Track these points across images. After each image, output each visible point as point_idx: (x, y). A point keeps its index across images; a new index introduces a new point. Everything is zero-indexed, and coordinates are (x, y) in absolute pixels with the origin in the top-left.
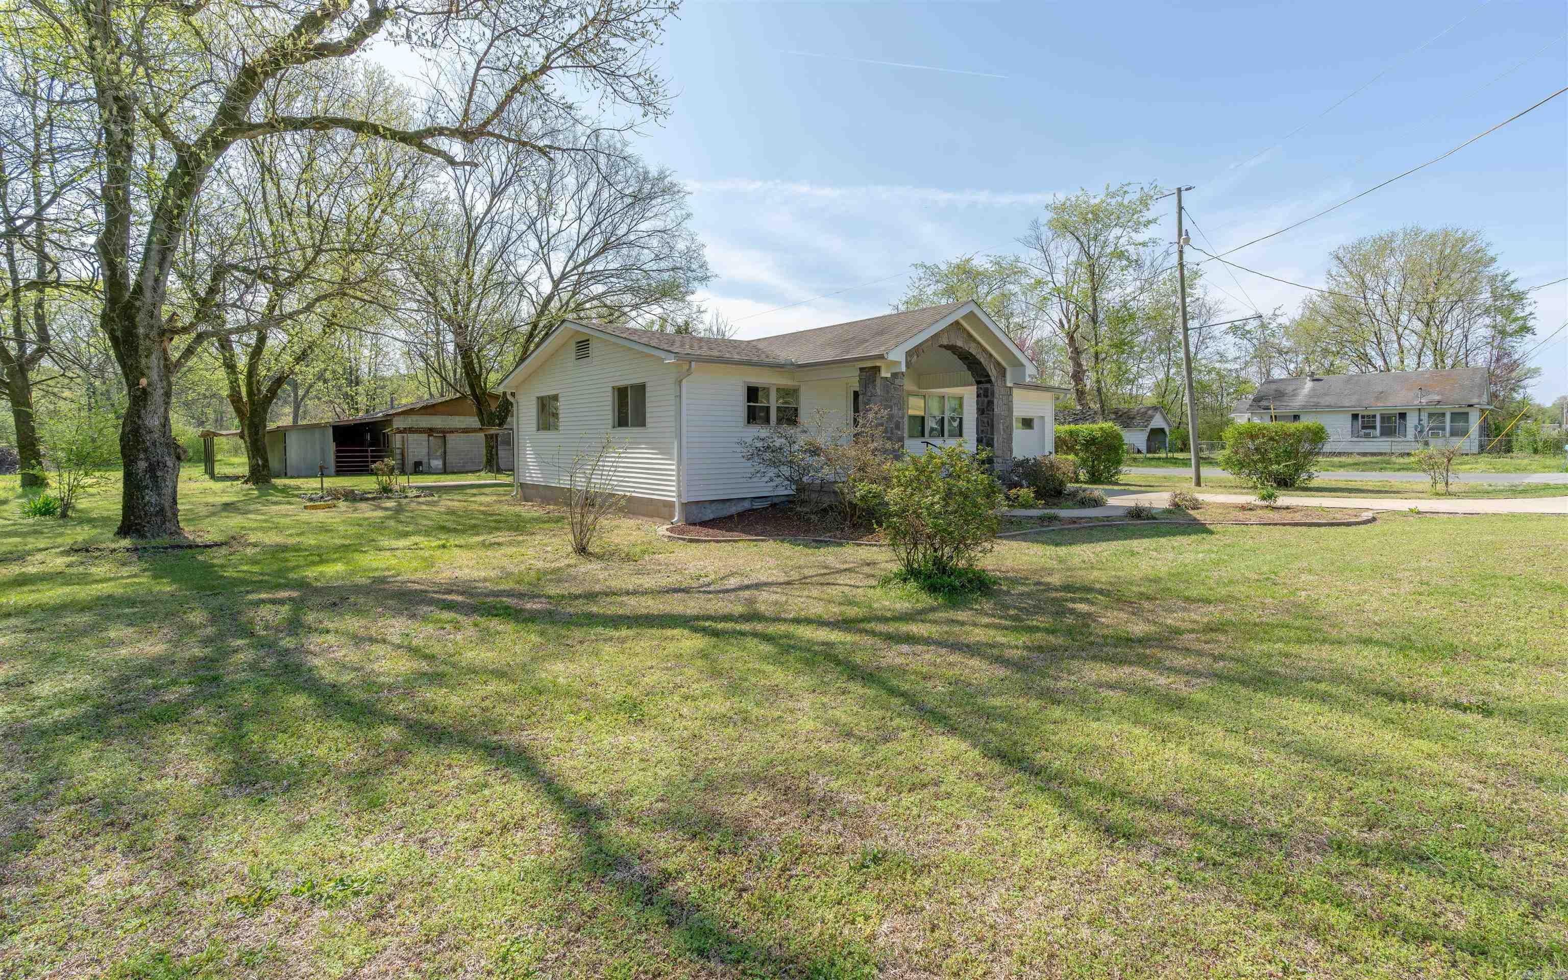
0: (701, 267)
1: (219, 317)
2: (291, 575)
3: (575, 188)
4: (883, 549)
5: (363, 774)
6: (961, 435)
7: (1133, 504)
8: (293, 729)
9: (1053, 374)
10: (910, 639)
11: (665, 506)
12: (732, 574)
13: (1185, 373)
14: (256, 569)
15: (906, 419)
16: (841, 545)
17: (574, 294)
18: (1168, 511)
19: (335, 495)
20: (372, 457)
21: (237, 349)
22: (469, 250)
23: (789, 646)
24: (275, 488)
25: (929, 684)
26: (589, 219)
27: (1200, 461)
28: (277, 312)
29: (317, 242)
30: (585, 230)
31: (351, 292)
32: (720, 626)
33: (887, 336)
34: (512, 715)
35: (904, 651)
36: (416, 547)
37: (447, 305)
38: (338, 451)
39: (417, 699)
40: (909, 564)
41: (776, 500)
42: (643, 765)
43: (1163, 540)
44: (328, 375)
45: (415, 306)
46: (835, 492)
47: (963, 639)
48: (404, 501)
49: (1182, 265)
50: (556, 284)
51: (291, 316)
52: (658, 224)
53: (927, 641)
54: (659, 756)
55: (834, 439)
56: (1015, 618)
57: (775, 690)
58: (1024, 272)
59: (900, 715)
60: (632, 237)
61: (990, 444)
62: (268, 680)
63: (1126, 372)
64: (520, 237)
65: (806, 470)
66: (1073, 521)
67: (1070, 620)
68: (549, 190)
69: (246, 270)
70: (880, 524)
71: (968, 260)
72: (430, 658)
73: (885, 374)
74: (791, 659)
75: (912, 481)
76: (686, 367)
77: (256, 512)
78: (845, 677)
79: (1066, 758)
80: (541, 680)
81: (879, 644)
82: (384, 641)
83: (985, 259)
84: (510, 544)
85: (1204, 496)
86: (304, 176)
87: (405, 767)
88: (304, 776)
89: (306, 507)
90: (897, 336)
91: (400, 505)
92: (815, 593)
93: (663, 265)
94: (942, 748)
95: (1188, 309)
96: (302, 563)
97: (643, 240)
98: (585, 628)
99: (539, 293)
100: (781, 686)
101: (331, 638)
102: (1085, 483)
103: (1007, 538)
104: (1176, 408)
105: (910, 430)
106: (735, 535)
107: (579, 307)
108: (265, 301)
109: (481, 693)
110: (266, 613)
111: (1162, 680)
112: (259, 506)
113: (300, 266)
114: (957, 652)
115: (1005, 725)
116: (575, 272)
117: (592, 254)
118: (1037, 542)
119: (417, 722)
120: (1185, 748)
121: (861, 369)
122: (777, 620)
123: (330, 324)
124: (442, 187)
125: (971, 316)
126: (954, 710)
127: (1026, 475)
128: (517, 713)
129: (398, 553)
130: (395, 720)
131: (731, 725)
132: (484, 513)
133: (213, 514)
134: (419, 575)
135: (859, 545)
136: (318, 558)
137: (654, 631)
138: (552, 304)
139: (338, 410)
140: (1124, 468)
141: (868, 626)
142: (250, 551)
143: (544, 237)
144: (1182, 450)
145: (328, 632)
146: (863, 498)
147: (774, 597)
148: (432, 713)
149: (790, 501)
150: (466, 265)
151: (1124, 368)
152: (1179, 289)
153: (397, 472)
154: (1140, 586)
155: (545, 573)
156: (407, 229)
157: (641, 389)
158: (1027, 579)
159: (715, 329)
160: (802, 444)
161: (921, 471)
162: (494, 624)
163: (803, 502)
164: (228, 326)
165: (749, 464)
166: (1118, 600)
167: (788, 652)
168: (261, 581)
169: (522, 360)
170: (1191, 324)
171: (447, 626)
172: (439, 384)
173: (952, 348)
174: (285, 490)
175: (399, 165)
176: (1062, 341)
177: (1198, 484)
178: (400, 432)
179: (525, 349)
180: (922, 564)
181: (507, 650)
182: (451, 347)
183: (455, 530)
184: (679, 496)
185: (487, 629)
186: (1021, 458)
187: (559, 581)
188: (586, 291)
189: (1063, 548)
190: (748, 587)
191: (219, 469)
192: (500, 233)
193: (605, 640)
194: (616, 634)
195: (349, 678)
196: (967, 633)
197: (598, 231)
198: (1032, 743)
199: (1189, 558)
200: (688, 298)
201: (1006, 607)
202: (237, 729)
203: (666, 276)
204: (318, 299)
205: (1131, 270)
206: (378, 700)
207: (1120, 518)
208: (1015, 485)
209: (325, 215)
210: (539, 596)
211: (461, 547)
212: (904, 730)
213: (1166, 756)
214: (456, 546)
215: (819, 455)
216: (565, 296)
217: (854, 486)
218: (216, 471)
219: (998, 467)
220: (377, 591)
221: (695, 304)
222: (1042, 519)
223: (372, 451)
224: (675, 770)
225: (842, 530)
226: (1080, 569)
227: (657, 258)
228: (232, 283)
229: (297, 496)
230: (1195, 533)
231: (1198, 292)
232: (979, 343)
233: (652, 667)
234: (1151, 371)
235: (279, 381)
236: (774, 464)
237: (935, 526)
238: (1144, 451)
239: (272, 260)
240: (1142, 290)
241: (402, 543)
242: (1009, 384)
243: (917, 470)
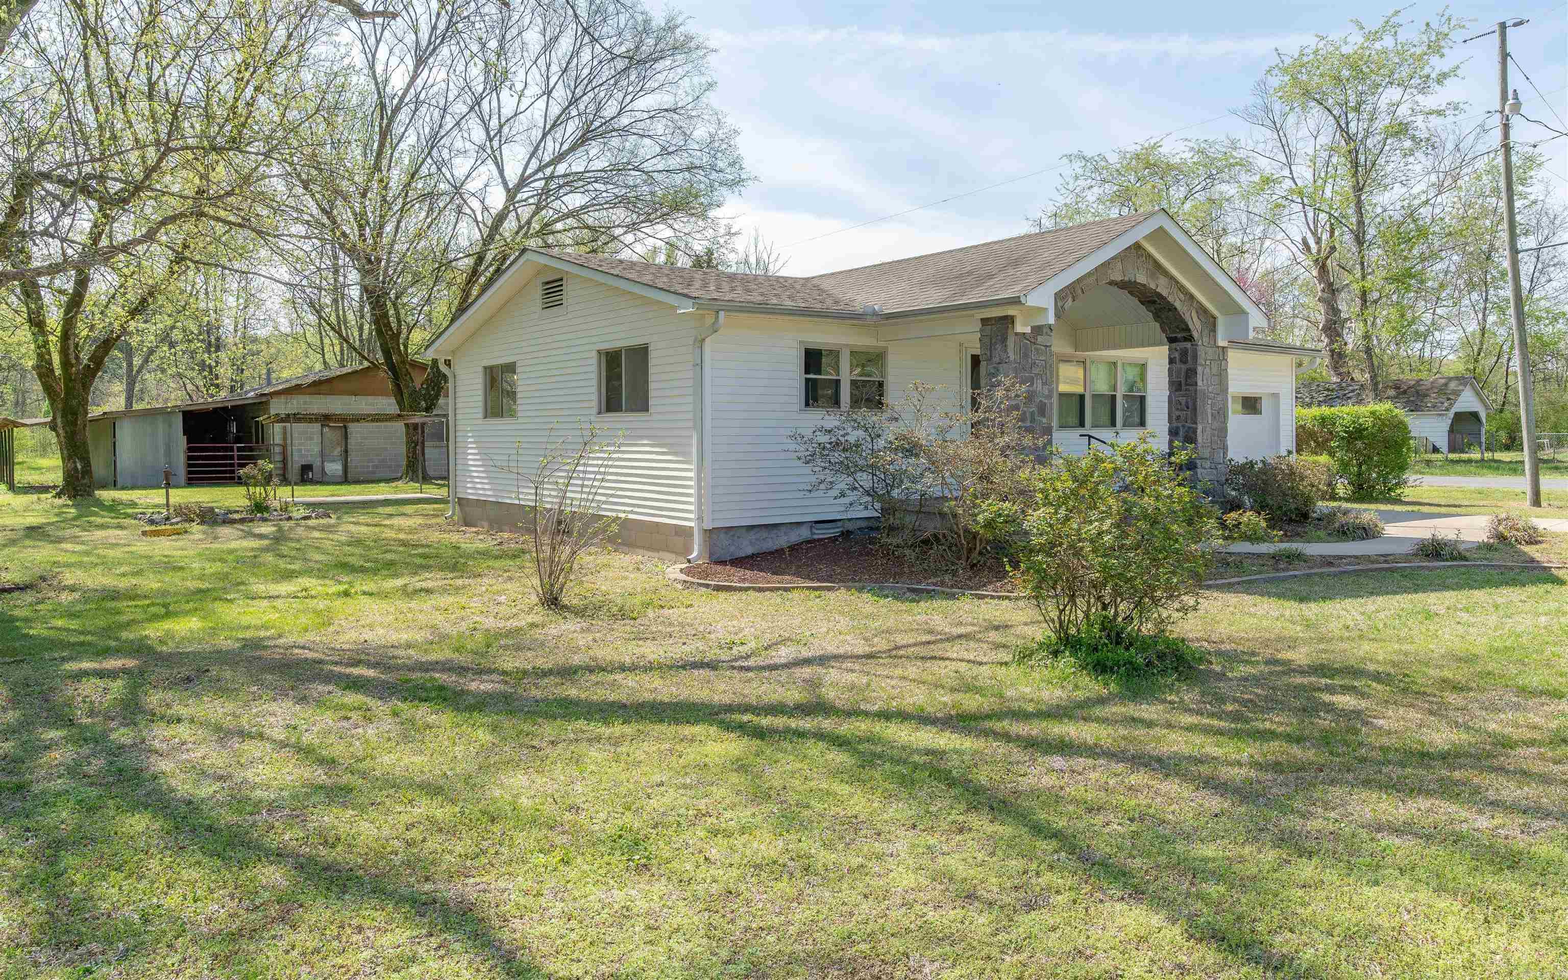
0: (732, 165)
1: (21, 251)
2: (125, 635)
3: (538, 48)
4: (1021, 603)
5: (234, 937)
6: (1142, 423)
7: (1427, 535)
8: (131, 865)
9: (1293, 326)
10: (1064, 747)
11: (677, 534)
12: (784, 641)
13: (1513, 321)
14: (74, 624)
15: (1055, 400)
16: (952, 597)
17: (539, 209)
18: (1489, 547)
19: (186, 514)
20: (240, 458)
21: (47, 297)
22: (382, 145)
23: (874, 754)
24: (99, 504)
25: (1099, 820)
26: (560, 94)
27: (1538, 464)
28: (104, 242)
29: (163, 137)
30: (555, 110)
31: (211, 211)
32: (766, 721)
33: (1025, 268)
34: (451, 852)
35: (1057, 766)
36: (306, 594)
37: (350, 229)
38: (190, 449)
39: (310, 825)
40: (1062, 627)
41: (850, 526)
42: (651, 936)
43: (1479, 595)
44: (177, 335)
45: (300, 229)
46: (942, 515)
47: (1151, 748)
48: (286, 525)
49: (1507, 148)
50: (511, 194)
51: (125, 248)
52: (663, 99)
53: (1092, 751)
54: (677, 921)
55: (943, 431)
56: (1236, 717)
57: (854, 824)
58: (1246, 165)
59: (1051, 867)
60: (625, 121)
61: (1190, 438)
62: (94, 792)
63: (1413, 322)
64: (458, 123)
65: (897, 479)
66: (1328, 561)
67: (1325, 721)
68: (501, 52)
69: (62, 181)
70: (1015, 565)
71: (1156, 146)
72: (330, 763)
73: (1022, 327)
74: (877, 775)
75: (1066, 497)
76: (709, 320)
77: (74, 539)
78: (963, 807)
79: (1324, 944)
80: (494, 800)
81: (1017, 754)
82: (261, 736)
83: (1181, 146)
84: (444, 591)
85: (1544, 522)
86: (144, 39)
87: (294, 927)
88: (148, 938)
89: (144, 533)
90: (1041, 268)
91: (280, 530)
92: (912, 671)
93: (674, 162)
94: (1120, 921)
95: (1518, 218)
96: (140, 616)
97: (640, 125)
98: (559, 722)
99: (485, 209)
100: (861, 818)
101: (183, 731)
102: (1347, 500)
103: (1219, 588)
104: (1497, 379)
105: (1060, 415)
106: (787, 580)
107: (546, 229)
108: (87, 226)
109: (404, 818)
110: (89, 688)
111: (1483, 822)
112: (77, 531)
113: (138, 173)
114: (1142, 770)
115: (1222, 889)
116: (540, 175)
117: (566, 147)
118: (1269, 595)
119: (311, 859)
120: (1523, 934)
121: (985, 321)
122: (852, 713)
123: (179, 259)
124: (343, 50)
125: (1160, 235)
126: (1138, 861)
127: (1249, 488)
128: (459, 849)
129: (278, 603)
130: (279, 855)
131: (785, 877)
132: (404, 543)
133: (13, 542)
134: (311, 636)
135: (982, 597)
136: (163, 610)
137: (663, 727)
138: (506, 224)
139: (190, 387)
140: (1410, 477)
141: (998, 726)
142: (66, 598)
143: (494, 123)
144: (1508, 448)
145: (179, 720)
146: (989, 524)
147: (851, 677)
148: (333, 846)
149: (872, 527)
150: (377, 168)
151: (1409, 316)
152: (1502, 184)
153: (276, 480)
154: (1441, 667)
155: (499, 635)
156: (293, 115)
157: (641, 354)
158: (1253, 654)
159: (753, 260)
160: (891, 437)
161: (1082, 482)
162: (423, 713)
163: (892, 529)
164: (36, 264)
165: (807, 469)
166: (1405, 690)
167: (873, 766)
168: (82, 644)
169: (462, 309)
170: (1524, 243)
171: (354, 715)
172: (337, 349)
173: (1129, 286)
174: (113, 508)
175: (280, 18)
176: (1308, 273)
177: (1537, 502)
178: (282, 421)
179: (466, 293)
180: (1084, 628)
181: (443, 753)
182: (355, 292)
183: (362, 570)
184: (700, 519)
185: (412, 721)
186: (1242, 461)
187: (519, 648)
188: (556, 204)
189: (1312, 605)
190: (807, 662)
191: (21, 476)
192: (427, 116)
193: (589, 740)
194: (605, 731)
195: (211, 790)
196: (1158, 740)
197: (574, 113)
198: (1267, 918)
199: (1524, 623)
200: (712, 213)
201: (1221, 699)
202: (51, 864)
203: (678, 179)
204: (163, 223)
205: (1419, 155)
206: (254, 825)
207: (1407, 557)
208: (1235, 506)
209: (173, 96)
210: (490, 671)
211: (371, 594)
212: (1058, 892)
213: (1493, 946)
214: (365, 593)
215: (917, 456)
216: (525, 213)
217: (975, 506)
218: (17, 478)
219: (1204, 473)
220: (250, 661)
221: (723, 222)
222: (1275, 558)
223: (239, 449)
224: (698, 945)
225: (954, 573)
226: (1341, 639)
227: (665, 152)
228: (43, 199)
229: (127, 516)
230: (1533, 583)
231: (1535, 191)
232: (1172, 278)
233: (661, 784)
234: (1455, 319)
235: (107, 344)
236: (847, 469)
237: (1105, 568)
238: (1445, 449)
239: (97, 165)
240: (1440, 189)
241: (284, 588)
242: (1221, 343)
243: (1075, 479)
